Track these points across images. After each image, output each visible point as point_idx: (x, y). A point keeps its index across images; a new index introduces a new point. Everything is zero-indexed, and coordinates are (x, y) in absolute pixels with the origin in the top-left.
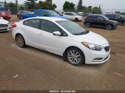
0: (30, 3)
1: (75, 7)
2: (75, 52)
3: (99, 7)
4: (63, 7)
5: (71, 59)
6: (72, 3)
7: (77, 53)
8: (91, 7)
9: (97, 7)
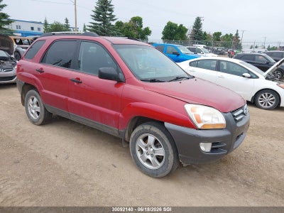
0: (100, 24)
1: (187, 34)
2: (269, 95)
3: (237, 34)
4: (163, 33)
5: (262, 103)
6: (181, 25)
7: (271, 95)
8: (219, 34)
9: (231, 35)
